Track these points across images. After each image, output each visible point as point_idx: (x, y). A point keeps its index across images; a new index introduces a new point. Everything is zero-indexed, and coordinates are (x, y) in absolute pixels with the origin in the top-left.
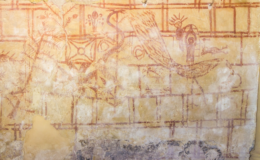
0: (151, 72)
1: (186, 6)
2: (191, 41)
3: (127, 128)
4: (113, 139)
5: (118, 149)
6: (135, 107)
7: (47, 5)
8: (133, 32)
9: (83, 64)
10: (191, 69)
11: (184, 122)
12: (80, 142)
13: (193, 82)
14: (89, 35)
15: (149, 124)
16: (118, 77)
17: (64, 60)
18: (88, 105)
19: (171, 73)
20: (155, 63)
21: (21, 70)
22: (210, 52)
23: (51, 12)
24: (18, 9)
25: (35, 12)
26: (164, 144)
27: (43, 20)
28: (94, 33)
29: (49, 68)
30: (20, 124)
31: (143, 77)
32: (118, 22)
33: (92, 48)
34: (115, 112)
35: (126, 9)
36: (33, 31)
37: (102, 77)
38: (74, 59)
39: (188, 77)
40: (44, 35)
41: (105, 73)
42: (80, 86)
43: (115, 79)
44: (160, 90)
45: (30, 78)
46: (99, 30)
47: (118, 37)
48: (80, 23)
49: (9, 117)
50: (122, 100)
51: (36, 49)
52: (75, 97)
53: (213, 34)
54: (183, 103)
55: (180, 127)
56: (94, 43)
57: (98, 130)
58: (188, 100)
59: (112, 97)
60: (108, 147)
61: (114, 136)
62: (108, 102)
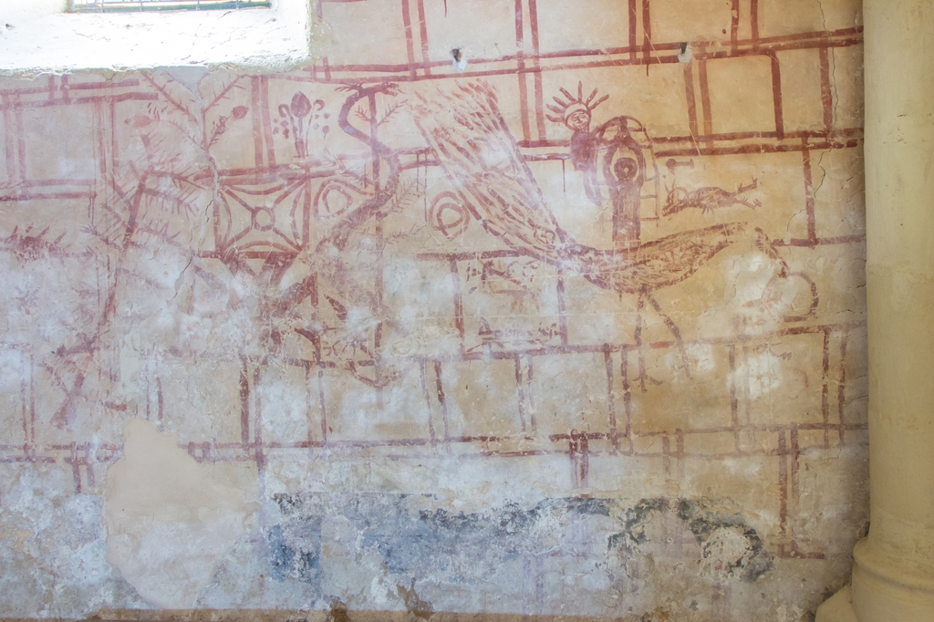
0: (495, 275)
1: (599, 58)
2: (626, 170)
3: (428, 457)
4: (385, 492)
5: (403, 523)
6: (443, 390)
7: (153, 83)
8: (426, 151)
9: (269, 258)
10: (630, 262)
11: (619, 435)
12: (275, 500)
13: (641, 305)
14: (287, 166)
15: (496, 442)
16: (385, 295)
17: (212, 248)
18: (291, 383)
19: (563, 277)
20: (507, 248)
21: (84, 283)
22: (697, 203)
23: (165, 104)
24: (67, 100)
25: (120, 106)
26: (554, 508)
27: (144, 131)
28: (302, 161)
29: (166, 273)
30: (89, 444)
31: (470, 293)
32: (378, 122)
33: (295, 207)
34: (380, 406)
35: (399, 79)
36: (115, 164)
37: (332, 297)
38: (242, 242)
39: (621, 289)
40: (146, 173)
41: (342, 283)
42: (263, 328)
43: (376, 300)
44: (529, 332)
45: (110, 306)
46: (315, 151)
47: (378, 170)
48: (256, 133)
49: (55, 423)
50: (402, 369)
51: (125, 216)
52: (249, 361)
53: (703, 146)
54: (610, 375)
55: (604, 454)
56: (304, 192)
57: (333, 464)
58: (625, 363)
59: (369, 359)
60: (368, 517)
61: (387, 480)
62: (358, 373)
